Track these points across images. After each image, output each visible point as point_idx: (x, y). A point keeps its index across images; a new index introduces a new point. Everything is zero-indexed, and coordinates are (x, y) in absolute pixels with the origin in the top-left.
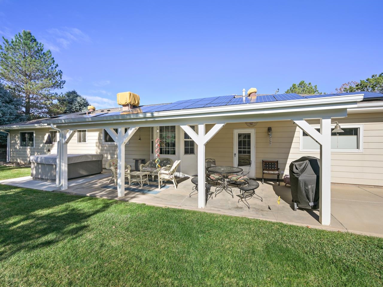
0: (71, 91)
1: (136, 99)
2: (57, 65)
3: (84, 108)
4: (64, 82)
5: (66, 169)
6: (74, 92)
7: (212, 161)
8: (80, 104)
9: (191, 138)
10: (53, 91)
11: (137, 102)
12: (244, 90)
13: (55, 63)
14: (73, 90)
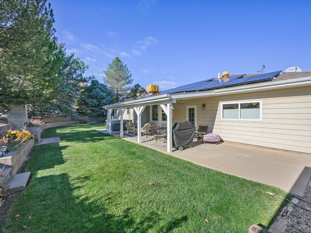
0: (136, 84)
1: (156, 88)
2: (129, 72)
3: (142, 93)
4: (132, 80)
5: (111, 125)
6: (138, 85)
7: (164, 124)
8: (140, 91)
9: (164, 112)
10: (127, 86)
11: (157, 90)
12: (219, 74)
13: (128, 71)
14: (137, 84)
